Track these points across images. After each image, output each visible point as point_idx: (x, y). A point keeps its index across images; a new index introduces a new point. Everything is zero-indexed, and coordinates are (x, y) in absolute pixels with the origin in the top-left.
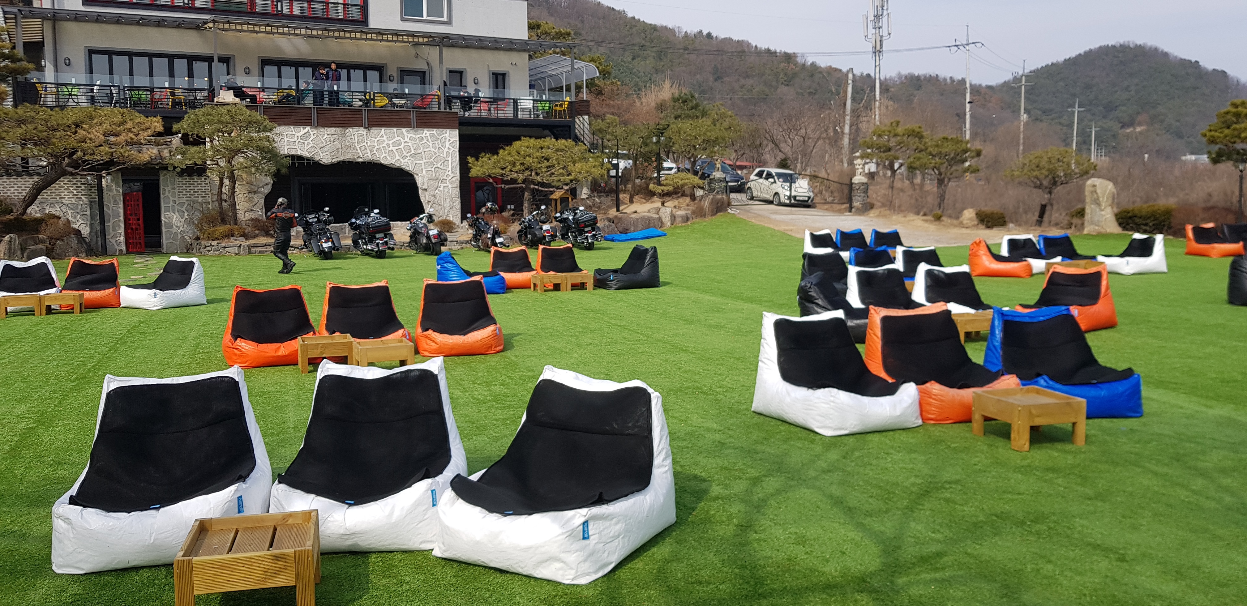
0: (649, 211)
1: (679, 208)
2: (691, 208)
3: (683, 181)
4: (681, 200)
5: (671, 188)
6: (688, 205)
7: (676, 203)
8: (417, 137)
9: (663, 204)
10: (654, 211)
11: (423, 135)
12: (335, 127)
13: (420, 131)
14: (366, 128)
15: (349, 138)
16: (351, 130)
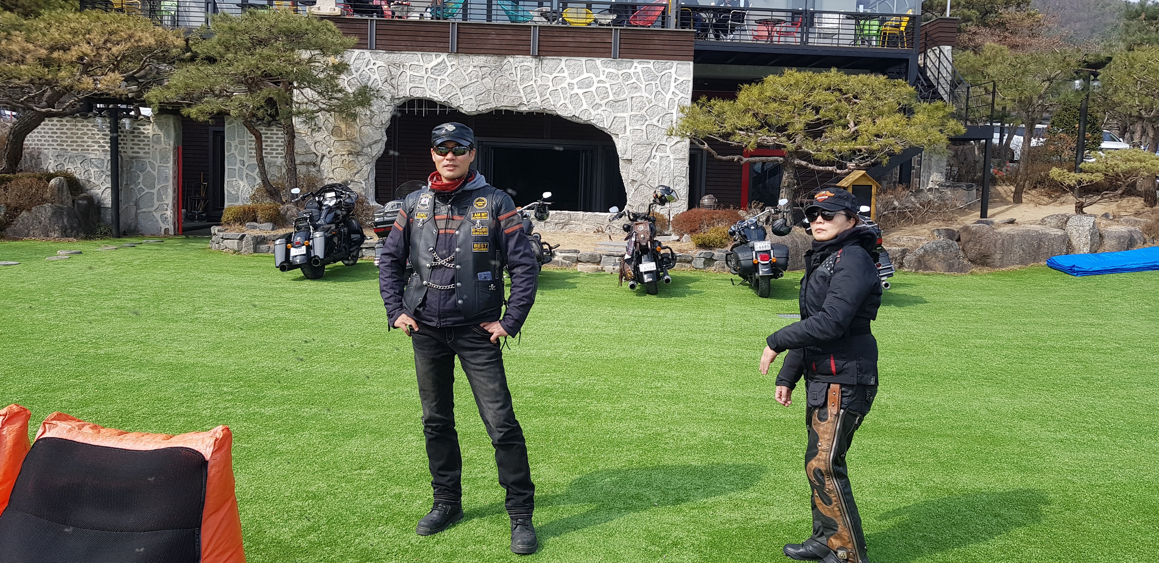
0: (1043, 222)
1: (1116, 218)
2: (1142, 220)
3: (1129, 165)
4: (1124, 202)
5: (1098, 177)
6: (1137, 214)
7: (1111, 207)
8: (620, 72)
9: (1080, 208)
10: (1054, 222)
11: (632, 70)
12: (485, 54)
13: (626, 62)
14: (536, 57)
15: (507, 73)
16: (511, 59)
